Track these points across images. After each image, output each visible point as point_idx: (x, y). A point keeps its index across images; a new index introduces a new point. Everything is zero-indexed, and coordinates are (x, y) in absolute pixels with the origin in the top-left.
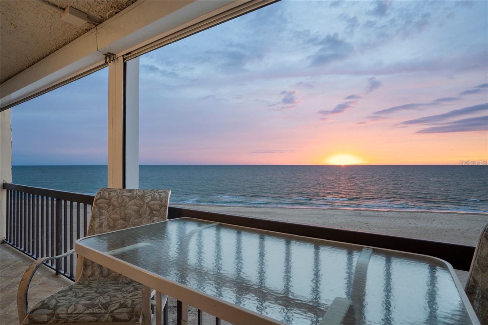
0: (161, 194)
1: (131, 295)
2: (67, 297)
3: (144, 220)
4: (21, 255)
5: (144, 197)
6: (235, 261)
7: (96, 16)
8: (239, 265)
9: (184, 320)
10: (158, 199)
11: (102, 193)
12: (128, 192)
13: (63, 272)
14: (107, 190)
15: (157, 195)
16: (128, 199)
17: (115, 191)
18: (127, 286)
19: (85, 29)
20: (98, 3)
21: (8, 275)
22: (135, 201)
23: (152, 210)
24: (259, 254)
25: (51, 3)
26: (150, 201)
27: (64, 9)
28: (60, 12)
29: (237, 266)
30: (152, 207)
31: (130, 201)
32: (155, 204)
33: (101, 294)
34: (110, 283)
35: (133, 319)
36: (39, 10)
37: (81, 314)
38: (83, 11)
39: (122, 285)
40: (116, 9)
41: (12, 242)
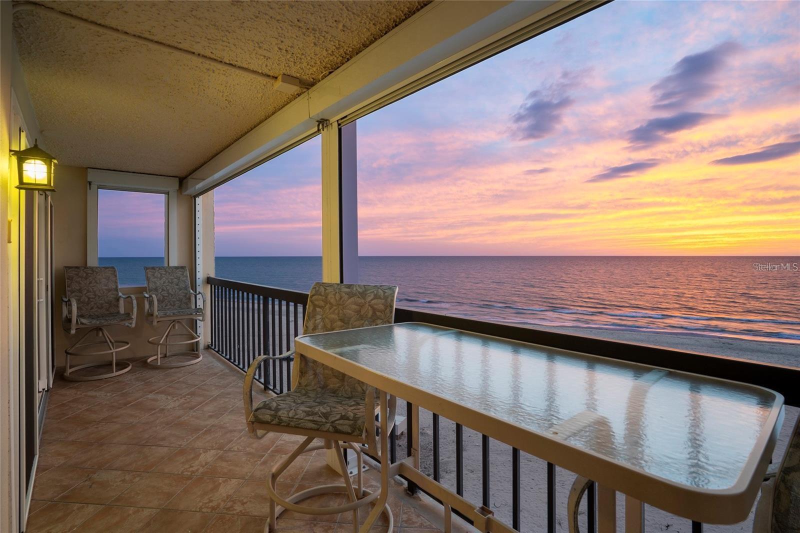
0: (386, 291)
1: (352, 408)
2: (286, 402)
3: (365, 323)
4: (228, 364)
5: (366, 295)
7: (308, 79)
9: (414, 449)
10: (382, 298)
11: (317, 288)
12: (347, 288)
13: (272, 388)
14: (323, 285)
15: (381, 292)
16: (346, 297)
17: (332, 286)
18: (347, 400)
19: (296, 93)
20: (310, 66)
21: (217, 384)
22: (354, 299)
23: (374, 310)
25: (264, 74)
26: (372, 300)
27: (276, 78)
28: (272, 81)
30: (376, 307)
31: (349, 298)
32: (379, 304)
33: (320, 403)
34: (329, 395)
35: (355, 433)
37: (301, 419)
38: (295, 76)
39: (341, 398)
40: (330, 69)
41: (217, 348)
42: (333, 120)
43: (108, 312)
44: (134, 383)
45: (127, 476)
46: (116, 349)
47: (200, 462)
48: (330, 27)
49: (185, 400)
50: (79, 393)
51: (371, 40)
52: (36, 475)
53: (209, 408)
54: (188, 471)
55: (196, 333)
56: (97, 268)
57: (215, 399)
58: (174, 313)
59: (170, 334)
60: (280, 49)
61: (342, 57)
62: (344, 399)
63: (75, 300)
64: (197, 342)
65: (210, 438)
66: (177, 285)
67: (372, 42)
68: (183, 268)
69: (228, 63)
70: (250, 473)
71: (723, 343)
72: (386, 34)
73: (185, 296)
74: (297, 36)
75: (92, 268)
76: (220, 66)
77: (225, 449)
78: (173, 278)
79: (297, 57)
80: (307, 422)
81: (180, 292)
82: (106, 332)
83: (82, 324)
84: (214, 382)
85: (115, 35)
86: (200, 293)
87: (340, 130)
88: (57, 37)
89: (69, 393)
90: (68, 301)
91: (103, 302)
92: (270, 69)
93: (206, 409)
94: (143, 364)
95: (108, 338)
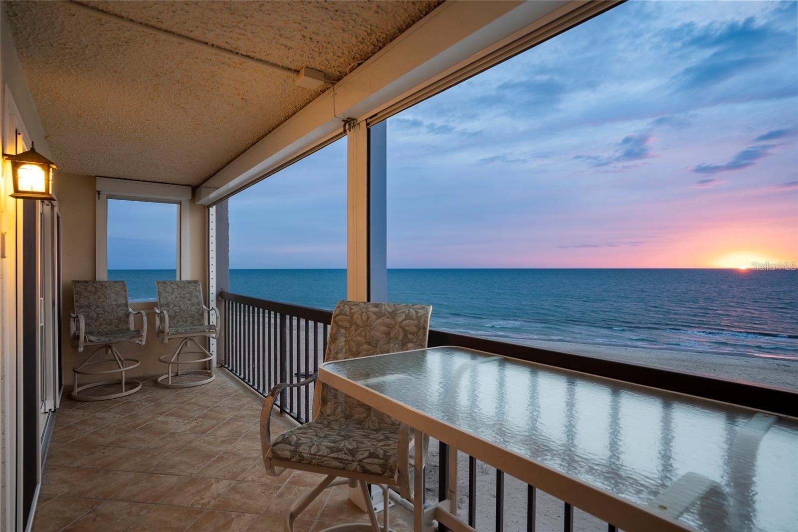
0: (419, 311)
1: (382, 443)
2: (308, 435)
3: (395, 348)
4: (241, 384)
5: (396, 315)
6: (529, 407)
7: (334, 72)
8: (535, 414)
10: (415, 318)
11: (342, 308)
12: (375, 307)
13: (288, 411)
14: (347, 303)
15: (413, 312)
16: (374, 317)
17: (358, 304)
18: (375, 433)
19: (319, 90)
20: (337, 56)
21: (230, 406)
22: (383, 319)
23: (406, 333)
24: (565, 402)
25: (285, 67)
26: (403, 321)
27: (298, 72)
28: (293, 75)
29: (531, 414)
30: (407, 328)
31: (377, 320)
32: (411, 325)
33: (346, 437)
34: (354, 427)
35: (386, 474)
36: (271, 78)
37: (325, 457)
38: (319, 69)
39: (368, 431)
40: (359, 60)
41: (231, 367)
42: (362, 119)
43: (117, 329)
44: (144, 404)
45: (133, 508)
46: (126, 367)
47: (212, 493)
48: (362, 7)
49: (197, 423)
50: (86, 413)
51: (409, 23)
52: (38, 505)
53: (222, 433)
54: (199, 504)
55: (209, 351)
56: (106, 282)
57: (228, 423)
58: (186, 331)
59: (182, 352)
60: (304, 37)
61: (374, 45)
62: (371, 432)
63: (83, 317)
64: (210, 361)
65: (222, 466)
66: (190, 300)
67: (409, 26)
68: (195, 282)
69: (245, 54)
70: (265, 506)
71: (778, 365)
72: (425, 15)
73: (198, 312)
74: (323, 21)
75: (101, 283)
76: (236, 59)
77: (238, 479)
78: (185, 292)
79: (322, 46)
80: (331, 459)
81: (193, 307)
82: (115, 349)
83: (90, 341)
84: (227, 403)
85: (120, 23)
86: (213, 309)
87: (369, 131)
88: (56, 27)
89: (77, 414)
90: (75, 317)
91: (113, 318)
92: (292, 61)
93: (219, 433)
94: (154, 382)
95: (118, 356)
